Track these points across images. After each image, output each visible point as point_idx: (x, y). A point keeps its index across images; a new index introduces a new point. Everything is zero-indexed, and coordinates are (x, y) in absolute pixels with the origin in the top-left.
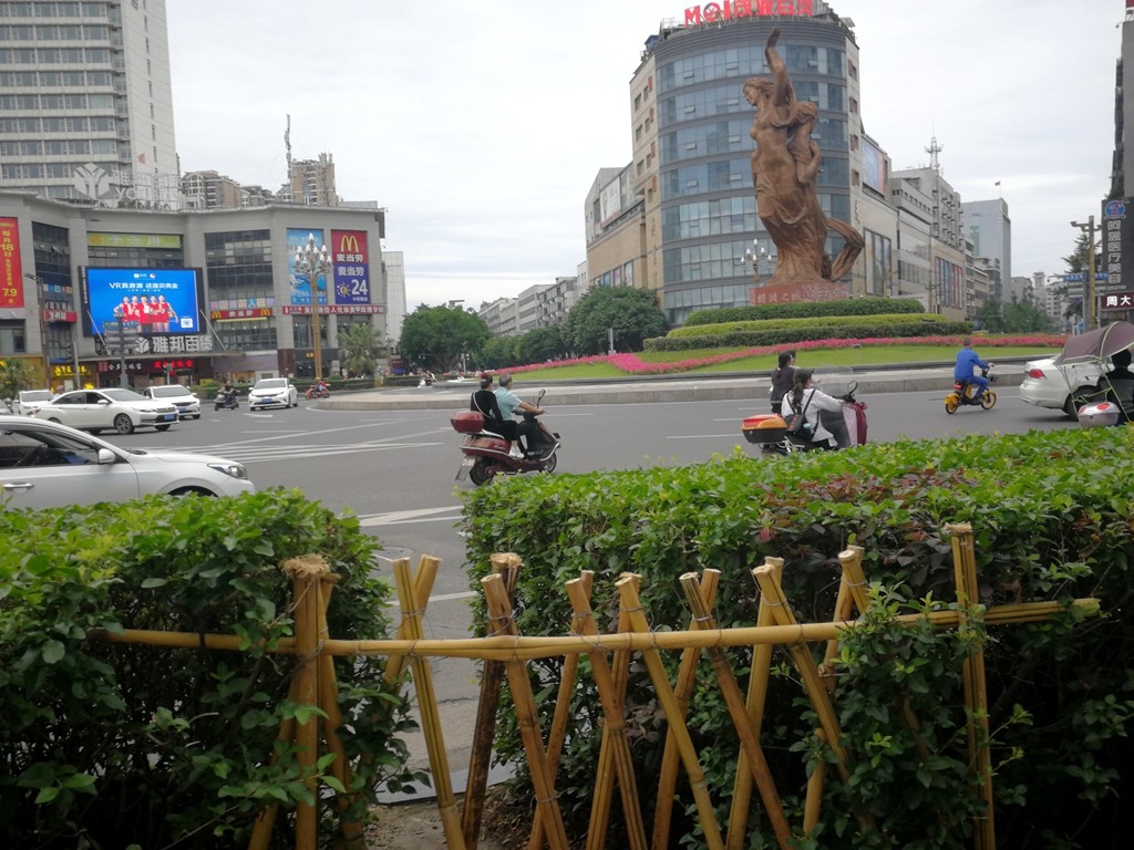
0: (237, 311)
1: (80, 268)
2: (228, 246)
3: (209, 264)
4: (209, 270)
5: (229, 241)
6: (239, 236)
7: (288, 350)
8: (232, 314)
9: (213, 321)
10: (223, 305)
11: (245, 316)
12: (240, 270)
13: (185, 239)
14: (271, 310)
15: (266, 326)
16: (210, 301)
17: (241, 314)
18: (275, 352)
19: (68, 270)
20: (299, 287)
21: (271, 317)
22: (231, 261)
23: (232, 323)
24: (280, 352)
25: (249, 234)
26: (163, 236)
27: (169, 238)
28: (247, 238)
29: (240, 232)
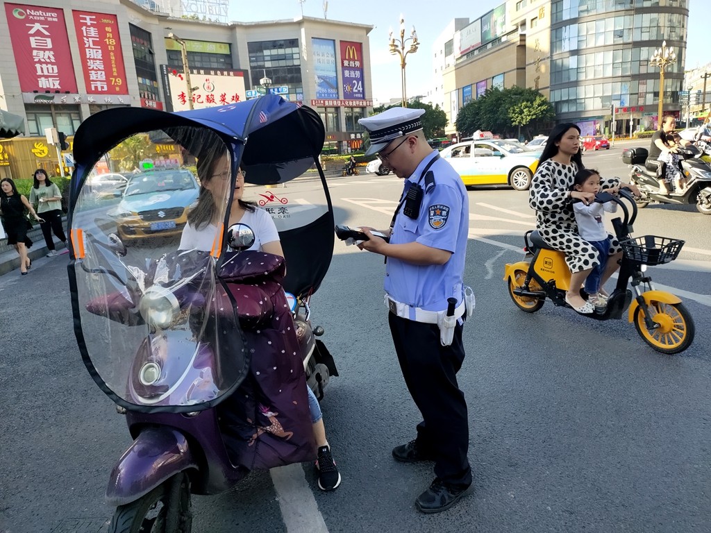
1: (161, 66)
2: (266, 52)
3: (253, 67)
5: (267, 48)
6: (275, 45)
13: (232, 46)
19: (153, 67)
20: (320, 85)
22: (267, 65)
25: (282, 42)
26: (218, 44)
27: (222, 45)
28: (281, 46)
29: (275, 41)
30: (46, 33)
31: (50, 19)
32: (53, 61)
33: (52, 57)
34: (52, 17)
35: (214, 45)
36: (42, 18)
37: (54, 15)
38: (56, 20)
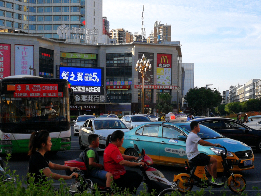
0: (116, 86)
1: (57, 66)
2: (115, 59)
3: (107, 66)
4: (107, 69)
5: (115, 57)
6: (120, 55)
7: (135, 103)
8: (114, 87)
9: (107, 90)
10: (111, 83)
11: (120, 88)
12: (119, 69)
13: (98, 55)
14: (130, 86)
15: (128, 93)
16: (106, 81)
17: (118, 87)
18: (130, 104)
19: (52, 67)
21: (130, 89)
22: (116, 65)
23: (114, 91)
24: (132, 104)
25: (124, 54)
26: (90, 54)
27: (92, 55)
28: (123, 56)
29: (120, 53)
30: (2, 55)
31: (5, 49)
32: (3, 66)
33: (2, 65)
34: (6, 48)
35: (88, 55)
36: (2, 49)
37: (7, 47)
38: (7, 49)
